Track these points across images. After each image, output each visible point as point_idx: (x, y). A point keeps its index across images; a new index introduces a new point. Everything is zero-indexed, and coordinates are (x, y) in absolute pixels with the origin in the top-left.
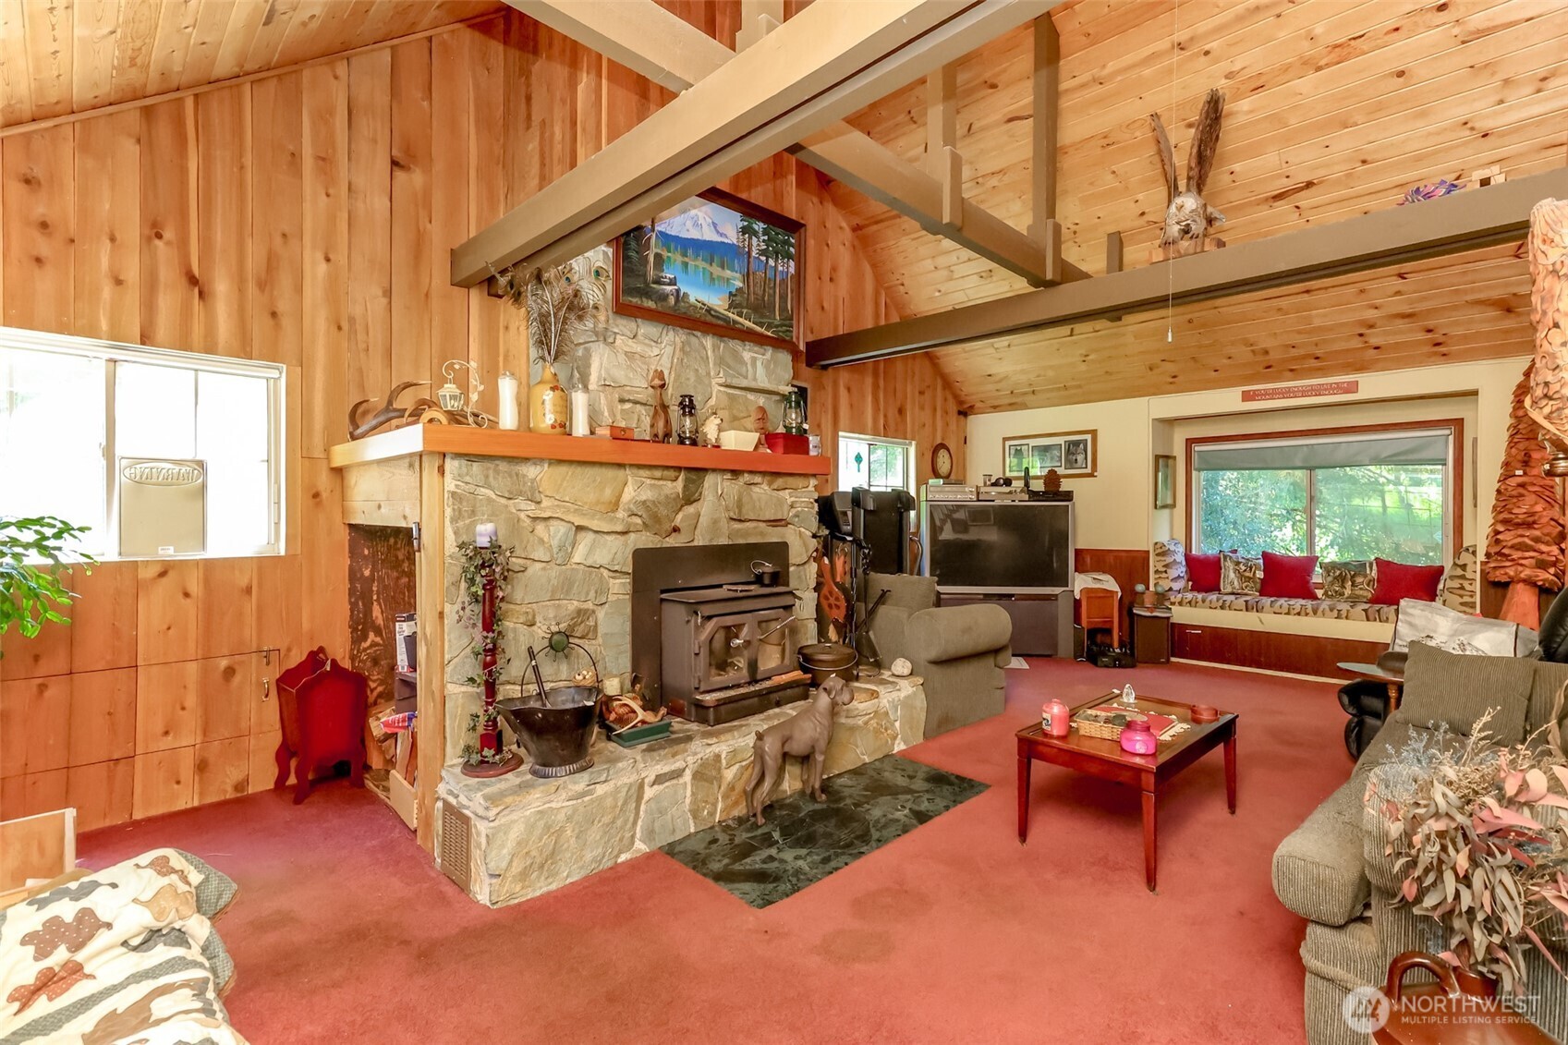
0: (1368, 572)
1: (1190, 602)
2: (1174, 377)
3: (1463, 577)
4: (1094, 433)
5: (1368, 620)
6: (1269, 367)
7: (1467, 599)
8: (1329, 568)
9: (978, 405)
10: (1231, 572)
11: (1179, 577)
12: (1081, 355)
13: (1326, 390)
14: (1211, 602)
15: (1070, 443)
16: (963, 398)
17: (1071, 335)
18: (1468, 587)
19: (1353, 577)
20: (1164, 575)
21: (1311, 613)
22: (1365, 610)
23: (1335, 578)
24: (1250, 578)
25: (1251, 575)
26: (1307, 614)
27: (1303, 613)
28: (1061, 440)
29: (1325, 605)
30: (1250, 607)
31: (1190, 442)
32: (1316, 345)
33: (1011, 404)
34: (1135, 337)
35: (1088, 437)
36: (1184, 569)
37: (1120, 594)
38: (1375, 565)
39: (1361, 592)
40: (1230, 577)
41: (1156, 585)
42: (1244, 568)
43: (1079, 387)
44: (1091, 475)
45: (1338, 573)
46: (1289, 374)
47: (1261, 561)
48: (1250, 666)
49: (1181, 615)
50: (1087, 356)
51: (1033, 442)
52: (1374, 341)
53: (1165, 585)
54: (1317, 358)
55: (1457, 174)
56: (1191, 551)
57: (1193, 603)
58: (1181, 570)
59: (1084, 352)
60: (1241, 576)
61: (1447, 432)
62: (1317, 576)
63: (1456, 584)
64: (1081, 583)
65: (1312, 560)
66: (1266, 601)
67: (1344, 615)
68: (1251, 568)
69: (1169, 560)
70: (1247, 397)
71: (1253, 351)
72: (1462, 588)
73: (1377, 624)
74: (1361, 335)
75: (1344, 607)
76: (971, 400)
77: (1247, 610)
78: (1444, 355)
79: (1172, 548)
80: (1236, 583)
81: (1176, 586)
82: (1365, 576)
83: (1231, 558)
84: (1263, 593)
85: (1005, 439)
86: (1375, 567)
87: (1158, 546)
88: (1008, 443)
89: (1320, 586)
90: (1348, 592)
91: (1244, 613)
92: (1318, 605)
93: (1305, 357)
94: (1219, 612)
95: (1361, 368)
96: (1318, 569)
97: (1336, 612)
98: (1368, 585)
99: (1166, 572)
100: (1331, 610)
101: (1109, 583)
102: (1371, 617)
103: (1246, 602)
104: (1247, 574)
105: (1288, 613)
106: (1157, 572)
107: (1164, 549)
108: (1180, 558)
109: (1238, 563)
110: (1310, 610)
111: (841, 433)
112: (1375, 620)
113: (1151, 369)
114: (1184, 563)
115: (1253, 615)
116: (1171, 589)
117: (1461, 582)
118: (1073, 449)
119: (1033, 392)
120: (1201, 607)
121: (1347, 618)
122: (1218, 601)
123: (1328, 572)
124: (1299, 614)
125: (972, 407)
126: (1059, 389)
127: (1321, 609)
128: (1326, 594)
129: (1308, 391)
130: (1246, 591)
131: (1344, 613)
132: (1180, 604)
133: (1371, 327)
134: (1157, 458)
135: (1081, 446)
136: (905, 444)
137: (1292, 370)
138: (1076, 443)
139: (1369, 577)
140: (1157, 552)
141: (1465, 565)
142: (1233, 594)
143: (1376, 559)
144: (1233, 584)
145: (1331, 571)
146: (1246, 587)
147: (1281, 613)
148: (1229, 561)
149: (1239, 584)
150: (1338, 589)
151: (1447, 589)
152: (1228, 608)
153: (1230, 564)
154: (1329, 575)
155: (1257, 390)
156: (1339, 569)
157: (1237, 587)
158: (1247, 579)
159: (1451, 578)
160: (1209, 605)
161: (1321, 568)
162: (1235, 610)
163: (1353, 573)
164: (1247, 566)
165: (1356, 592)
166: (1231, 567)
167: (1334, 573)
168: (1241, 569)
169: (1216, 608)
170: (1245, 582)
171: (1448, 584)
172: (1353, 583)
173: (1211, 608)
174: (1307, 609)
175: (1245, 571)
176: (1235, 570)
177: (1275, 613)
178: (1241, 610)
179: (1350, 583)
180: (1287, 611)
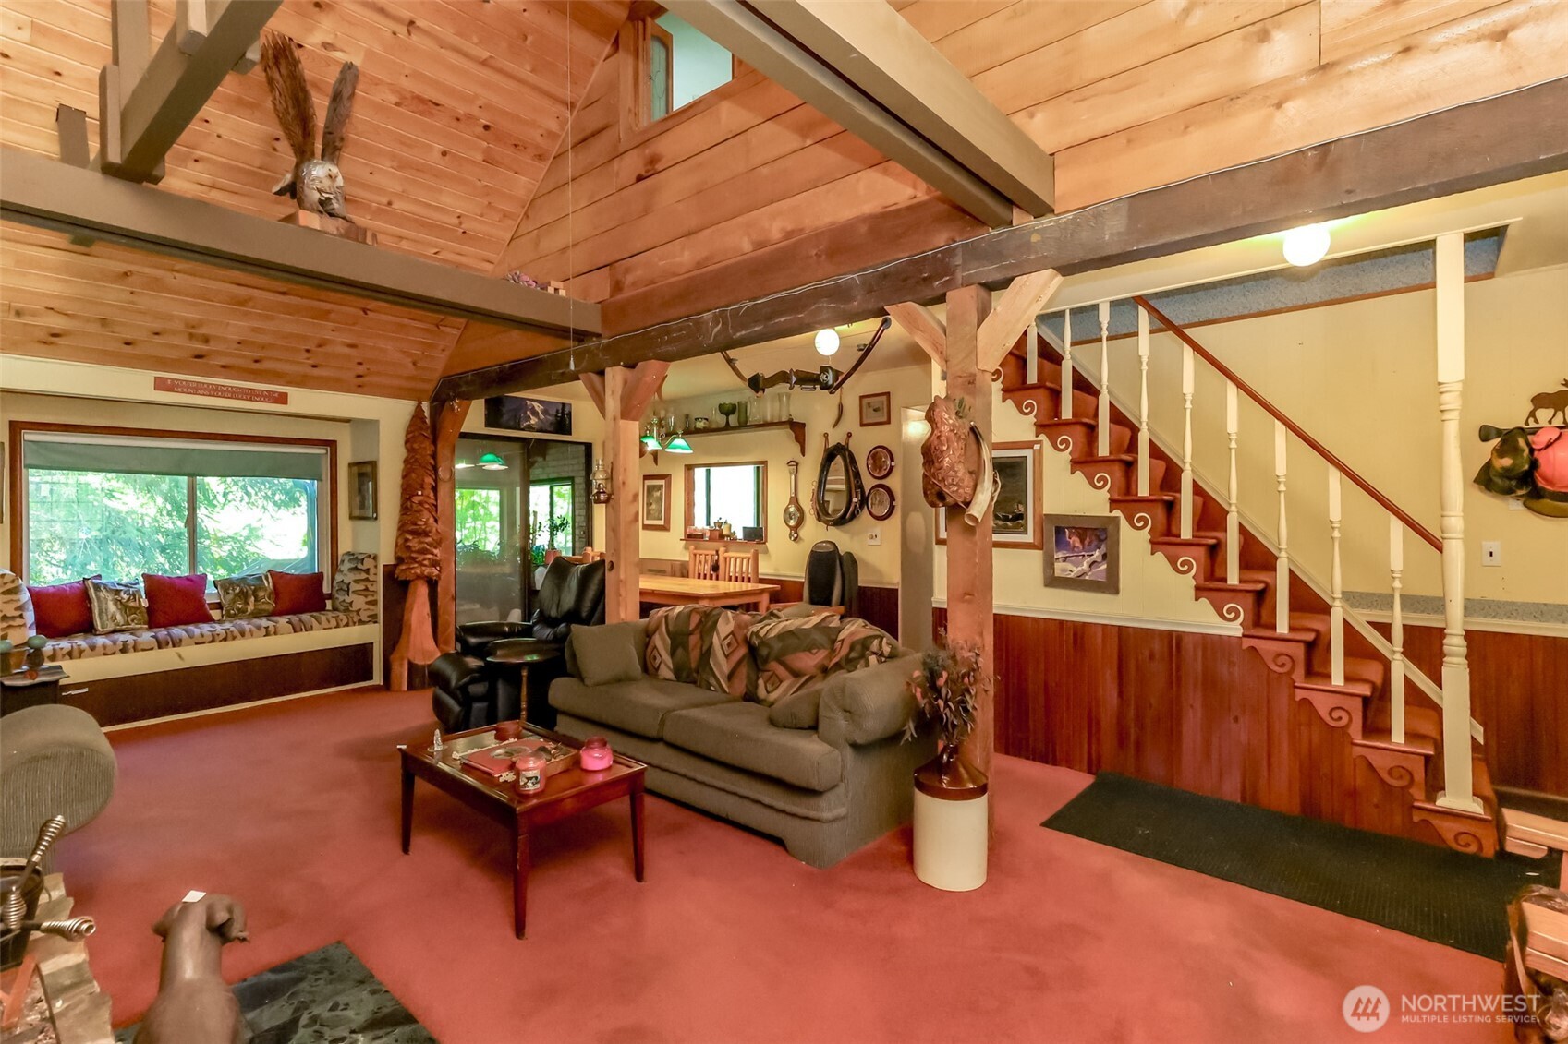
0: (266, 585)
1: (70, 654)
3: (367, 580)
6: (199, 356)
7: (370, 598)
8: (224, 585)
10: (107, 604)
13: (257, 396)
14: (104, 648)
18: (371, 588)
19: (253, 592)
23: (234, 595)
24: (137, 609)
25: (137, 604)
26: (234, 638)
30: (162, 643)
31: (18, 426)
38: (270, 577)
40: (108, 611)
42: (126, 597)
45: (238, 590)
47: (143, 586)
54: (256, 361)
55: (437, 250)
57: (74, 653)
60: (124, 607)
61: (323, 451)
62: (211, 595)
63: (361, 587)
65: (199, 579)
66: (177, 632)
67: (274, 631)
68: (133, 596)
70: (161, 385)
72: (367, 589)
73: (304, 634)
74: (308, 350)
77: (160, 647)
78: (360, 386)
80: (119, 617)
82: (265, 590)
86: (270, 580)
89: (219, 606)
90: (251, 608)
94: (119, 655)
96: (210, 590)
97: (263, 630)
98: (268, 598)
100: (257, 629)
102: (298, 628)
103: (154, 637)
104: (132, 604)
105: (212, 641)
109: (116, 592)
112: (303, 630)
115: (172, 651)
117: (366, 584)
120: (92, 656)
121: (275, 633)
123: (226, 591)
128: (225, 614)
129: (239, 393)
130: (133, 626)
131: (272, 630)
133: (321, 344)
137: (224, 366)
139: (269, 590)
141: (368, 569)
142: (115, 631)
143: (269, 571)
144: (116, 619)
145: (229, 589)
146: (133, 621)
147: (204, 643)
148: (104, 591)
149: (124, 618)
150: (240, 606)
151: (353, 592)
152: (132, 650)
153: (106, 594)
154: (228, 593)
155: (177, 380)
156: (238, 586)
157: (122, 623)
158: (133, 611)
159: (356, 581)
160: (102, 651)
161: (216, 587)
162: (143, 650)
163: (253, 587)
164: (129, 594)
165: (259, 607)
166: (110, 598)
167: (233, 590)
168: (122, 598)
169: (113, 654)
170: (130, 615)
171: (354, 587)
172: (256, 597)
173: (105, 654)
174: (232, 632)
175: (129, 600)
176: (116, 602)
177: (197, 644)
178: (152, 649)
179: (253, 598)
180: (211, 639)
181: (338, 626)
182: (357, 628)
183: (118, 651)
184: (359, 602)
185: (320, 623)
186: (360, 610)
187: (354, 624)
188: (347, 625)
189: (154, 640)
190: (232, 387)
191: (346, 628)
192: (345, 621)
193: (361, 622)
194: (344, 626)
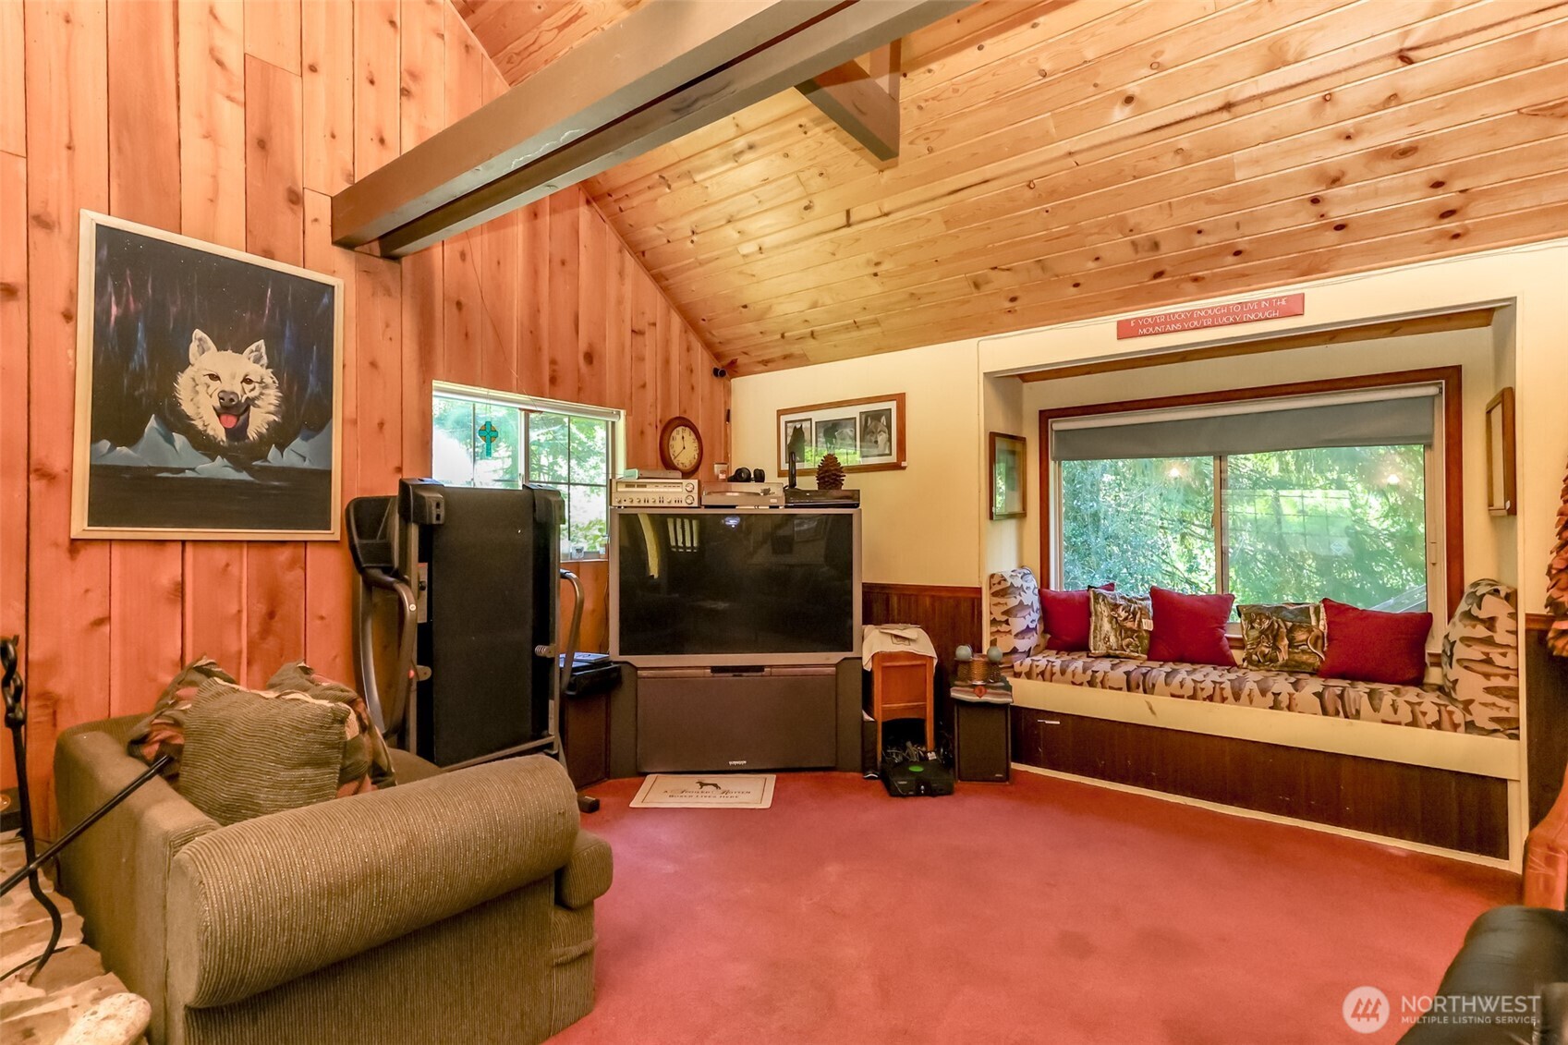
0: (1314, 623)
1: (1042, 673)
2: (1013, 299)
3: (1488, 641)
4: (900, 399)
5: (1325, 712)
6: (1159, 275)
7: (1496, 682)
8: (1251, 614)
9: (742, 360)
10: (1106, 620)
11: (1028, 629)
12: (868, 262)
13: (1251, 312)
14: (1074, 674)
15: (867, 415)
16: (721, 349)
17: (848, 225)
18: (1501, 662)
19: (1290, 631)
20: (1004, 628)
21: (1231, 698)
22: (1319, 695)
23: (1262, 632)
24: (1134, 631)
25: (1135, 627)
26: (1224, 700)
27: (1217, 697)
28: (854, 412)
29: (1252, 678)
30: (1133, 684)
31: (1045, 416)
32: (1238, 226)
33: (785, 357)
34: (946, 222)
35: (892, 405)
36: (1036, 616)
37: (935, 662)
38: (1322, 610)
39: (1305, 657)
40: (1103, 629)
41: (993, 643)
42: (1123, 614)
43: (876, 323)
44: (896, 467)
45: (1266, 624)
46: (1191, 287)
47: (1150, 602)
48: (1135, 784)
49: (1027, 693)
50: (877, 264)
51: (818, 416)
52: (1337, 214)
53: (1005, 644)
54: (1237, 253)
56: (1048, 587)
57: (1047, 675)
58: (1032, 618)
59: (872, 256)
60: (1120, 628)
61: (1432, 390)
62: (1235, 626)
63: (1477, 654)
64: (874, 642)
65: (1224, 602)
66: (1159, 671)
67: (1285, 703)
68: (1134, 614)
69: (1013, 602)
70: (1125, 331)
71: (1134, 243)
72: (1489, 661)
73: (1341, 721)
74: (1315, 201)
75: (1282, 684)
76: (732, 350)
77: (1129, 689)
78: (1456, 236)
79: (1017, 582)
80: (1112, 639)
81: (1023, 644)
82: (1310, 630)
83: (1104, 597)
84: (1152, 656)
85: (780, 413)
86: (1323, 615)
87: (995, 580)
88: (784, 418)
89: (1240, 644)
91: (1124, 693)
92: (1241, 680)
93: (1217, 252)
94: (1086, 689)
95: (1312, 267)
96: (1234, 618)
97: (1270, 697)
98: (1315, 646)
99: (1007, 622)
100: (1263, 693)
101: (920, 643)
102: (1331, 709)
103: (1128, 673)
104: (1129, 624)
105: (1193, 697)
106: (994, 622)
107: (1003, 585)
108: (1031, 598)
109: (1115, 607)
110: (1228, 693)
111: (436, 384)
112: (1337, 713)
113: (977, 286)
114: (1037, 605)
115: (1139, 697)
116: (1015, 651)
117: (1490, 650)
118: (872, 424)
119: (812, 334)
120: (1058, 681)
121: (1289, 708)
122: (1084, 671)
123: (1251, 622)
124: (1211, 698)
125: (733, 363)
126: (847, 328)
127: (1246, 691)
128: (1248, 659)
129: (1222, 315)
130: (1127, 653)
131: (1284, 699)
132: (1029, 675)
133: (1335, 181)
134: (993, 437)
135: (883, 419)
136: (611, 414)
137: (1196, 279)
138: (876, 416)
139: (1316, 632)
140: (994, 590)
141: (1495, 620)
142: (1108, 656)
143: (1325, 601)
144: (1109, 641)
145: (1254, 621)
146: (1128, 646)
147: (1182, 697)
148: (1102, 603)
149: (1117, 641)
150: (1267, 650)
151: (1458, 661)
152: (1099, 684)
153: (1103, 608)
154: (1253, 628)
155: (1141, 318)
156: (1268, 618)
157: (1115, 646)
158: (1129, 633)
159: (1467, 641)
160: (1071, 679)
161: (1240, 615)
162: (1111, 688)
163: (1289, 624)
164: (1128, 612)
165: (1297, 657)
166: (1106, 614)
167: (1260, 624)
168: (1119, 616)
169: (1081, 684)
170: (1125, 638)
171: (1461, 651)
172: (1291, 641)
173: (1073, 683)
174: (1222, 689)
175: (1126, 619)
176: (1112, 618)
177: (1173, 696)
178: (1120, 689)
179: (1286, 642)
180: (1191, 693)
181: (1414, 723)
182: (1461, 740)
183: (1085, 683)
184: (1470, 685)
185: (1375, 710)
186: (1471, 702)
187: (1455, 727)
188: (1437, 725)
189: (1125, 677)
190: (1212, 309)
191: (1434, 732)
192: (1433, 716)
193: (1470, 727)
194: (1429, 727)
